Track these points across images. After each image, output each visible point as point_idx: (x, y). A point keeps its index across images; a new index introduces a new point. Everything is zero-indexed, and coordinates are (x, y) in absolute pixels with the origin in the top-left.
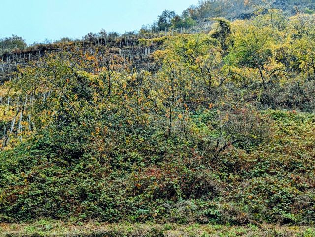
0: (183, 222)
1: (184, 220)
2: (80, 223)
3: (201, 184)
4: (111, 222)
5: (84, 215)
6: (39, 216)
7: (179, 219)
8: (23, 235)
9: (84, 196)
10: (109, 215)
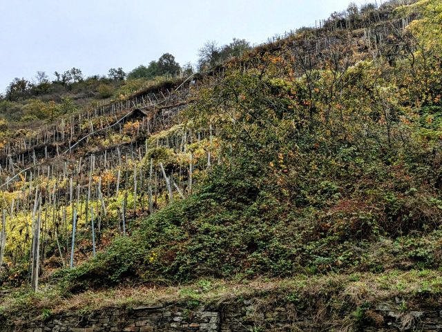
0: (377, 270)
1: (379, 267)
2: (245, 281)
3: (411, 215)
4: (283, 277)
5: (251, 271)
6: (199, 276)
7: (372, 266)
8: (174, 299)
9: (252, 246)
10: (280, 268)
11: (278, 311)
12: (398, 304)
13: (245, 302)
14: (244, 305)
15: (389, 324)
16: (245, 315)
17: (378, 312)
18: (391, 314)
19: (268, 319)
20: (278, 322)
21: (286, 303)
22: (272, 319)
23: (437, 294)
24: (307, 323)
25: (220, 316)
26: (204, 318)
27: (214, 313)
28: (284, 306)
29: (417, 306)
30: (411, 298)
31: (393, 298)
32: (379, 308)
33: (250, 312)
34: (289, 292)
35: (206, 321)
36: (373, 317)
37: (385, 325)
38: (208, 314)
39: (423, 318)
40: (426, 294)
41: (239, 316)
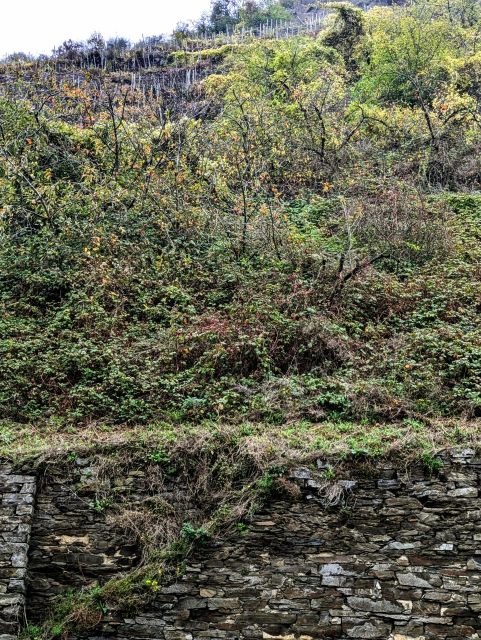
0: (275, 420)
1: (278, 415)
2: (71, 428)
3: (310, 345)
4: (131, 425)
5: (78, 413)
7: (267, 414)
9: (75, 376)
10: (127, 412)
11: (134, 476)
12: (321, 470)
13: (79, 461)
14: (77, 466)
15: (309, 497)
16: (79, 481)
17: (293, 480)
18: (312, 483)
19: (119, 488)
20: (132, 492)
21: (147, 464)
22: (124, 488)
23: (376, 457)
24: (179, 494)
25: (37, 482)
26: (11, 485)
27: (29, 478)
28: (143, 469)
29: (348, 473)
30: (340, 461)
31: (314, 462)
32: (295, 474)
33: (89, 477)
34: (152, 449)
35: (14, 489)
36: (287, 488)
37: (303, 500)
38: (18, 479)
39: (355, 489)
40: (361, 457)
41: (70, 483)
